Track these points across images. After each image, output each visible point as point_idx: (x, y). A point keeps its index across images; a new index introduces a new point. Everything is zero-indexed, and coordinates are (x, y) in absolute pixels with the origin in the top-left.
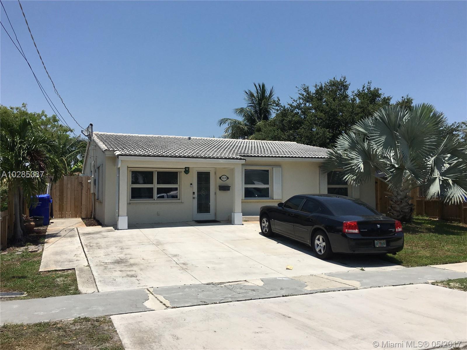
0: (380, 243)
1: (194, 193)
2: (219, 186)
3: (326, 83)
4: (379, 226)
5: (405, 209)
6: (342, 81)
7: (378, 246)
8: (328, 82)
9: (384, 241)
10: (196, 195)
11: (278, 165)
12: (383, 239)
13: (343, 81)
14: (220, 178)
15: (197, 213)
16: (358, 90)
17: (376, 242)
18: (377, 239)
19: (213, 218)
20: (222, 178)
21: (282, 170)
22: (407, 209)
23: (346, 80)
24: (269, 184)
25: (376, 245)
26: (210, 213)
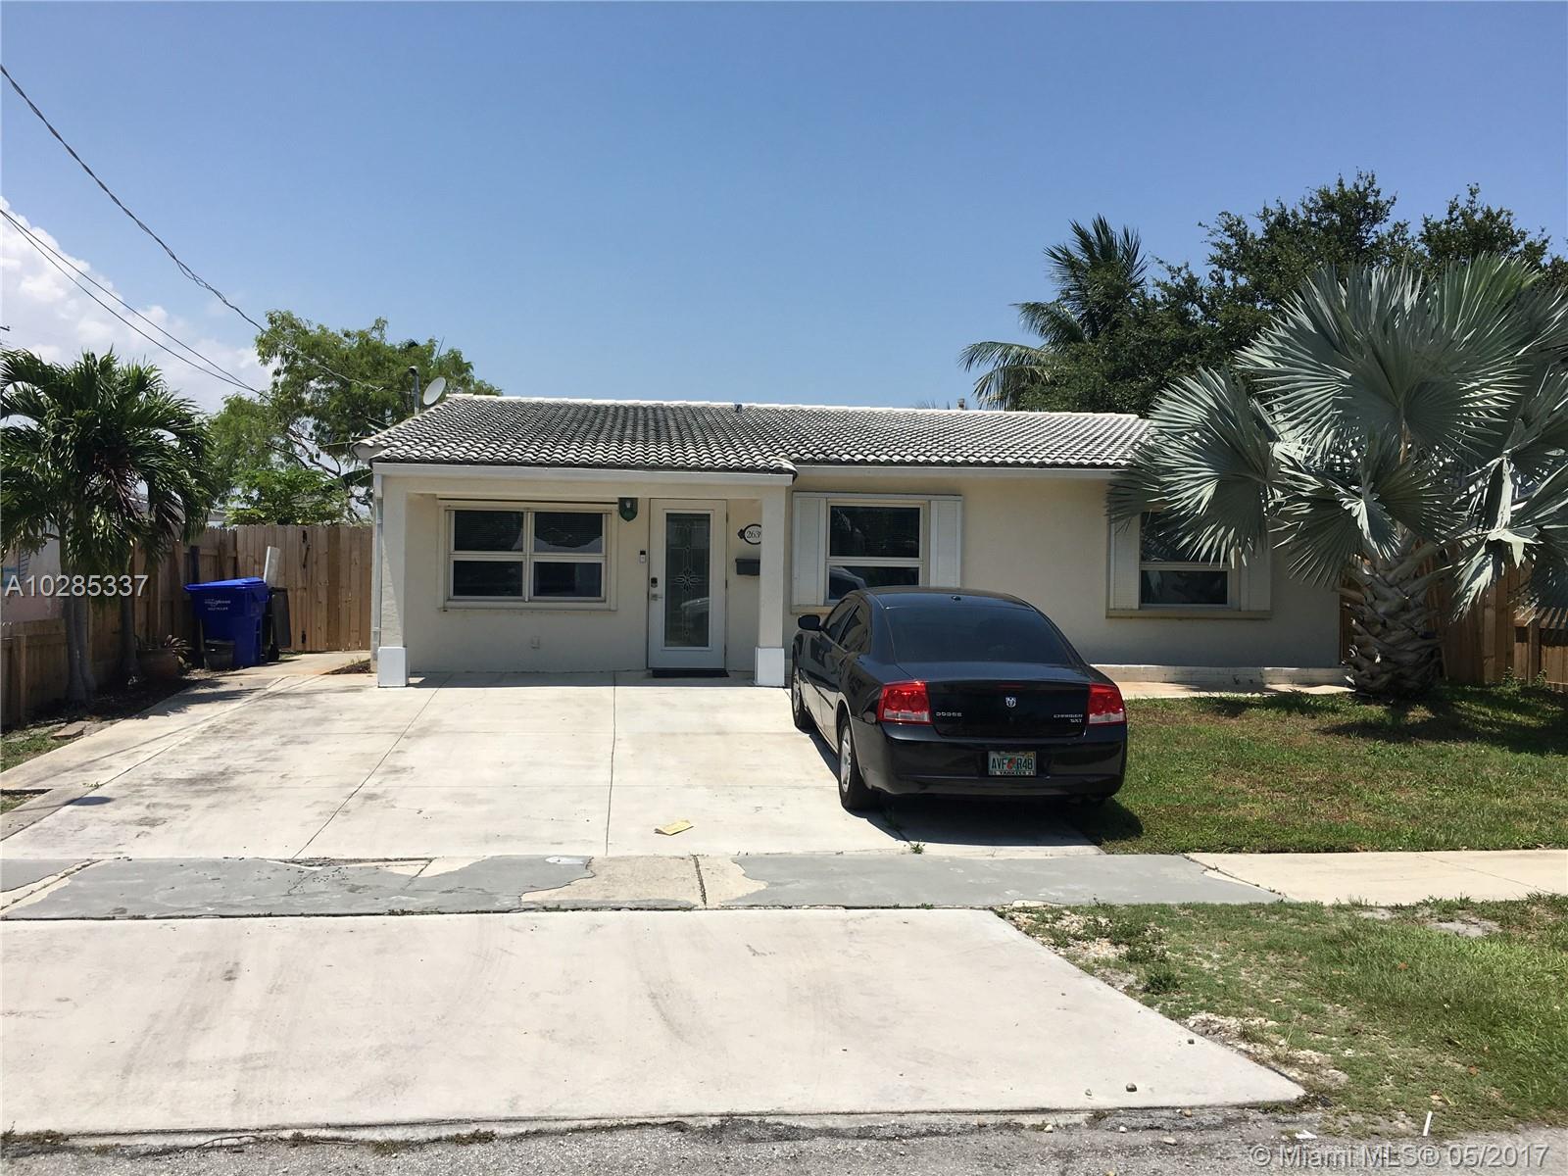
0: (1010, 761)
1: (654, 581)
2: (736, 560)
3: (1307, 201)
4: (1011, 701)
5: (1404, 650)
6: (1361, 189)
7: (998, 773)
8: (1311, 199)
9: (1032, 756)
10: (661, 589)
11: (953, 492)
12: (1026, 748)
13: (1366, 189)
14: (742, 534)
15: (666, 646)
16: (1426, 220)
17: (993, 756)
18: (998, 749)
19: (718, 665)
20: (746, 535)
21: (964, 509)
22: (1412, 651)
23: (1375, 187)
24: (918, 557)
25: (991, 769)
26: (707, 645)
